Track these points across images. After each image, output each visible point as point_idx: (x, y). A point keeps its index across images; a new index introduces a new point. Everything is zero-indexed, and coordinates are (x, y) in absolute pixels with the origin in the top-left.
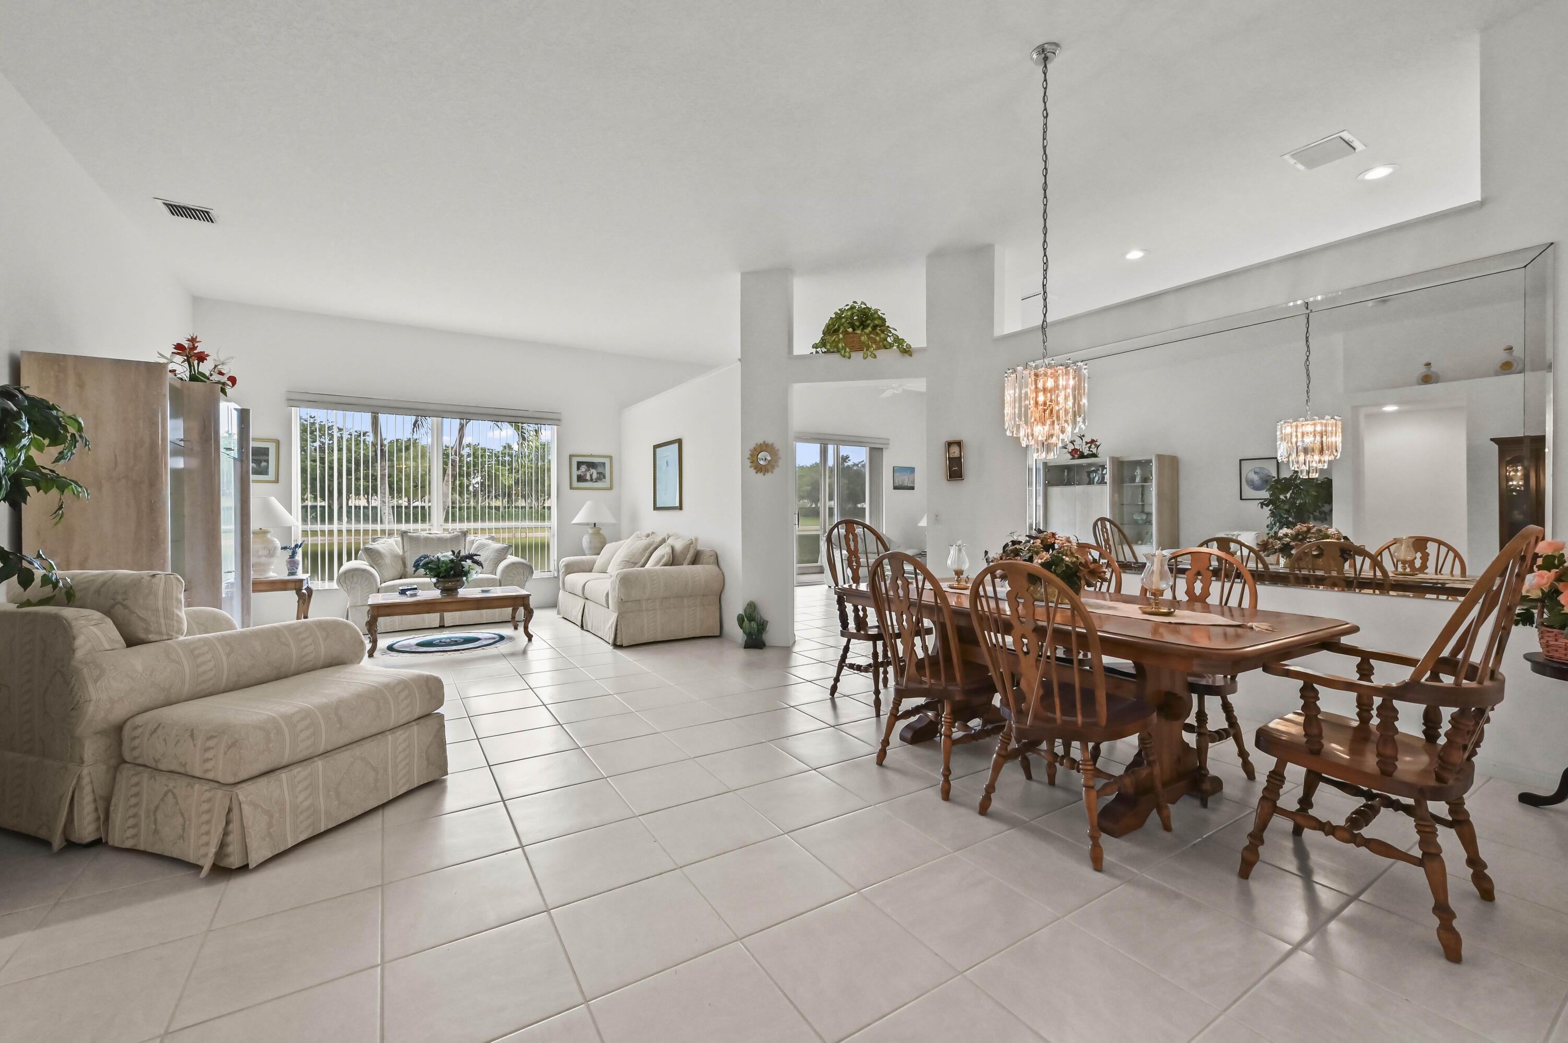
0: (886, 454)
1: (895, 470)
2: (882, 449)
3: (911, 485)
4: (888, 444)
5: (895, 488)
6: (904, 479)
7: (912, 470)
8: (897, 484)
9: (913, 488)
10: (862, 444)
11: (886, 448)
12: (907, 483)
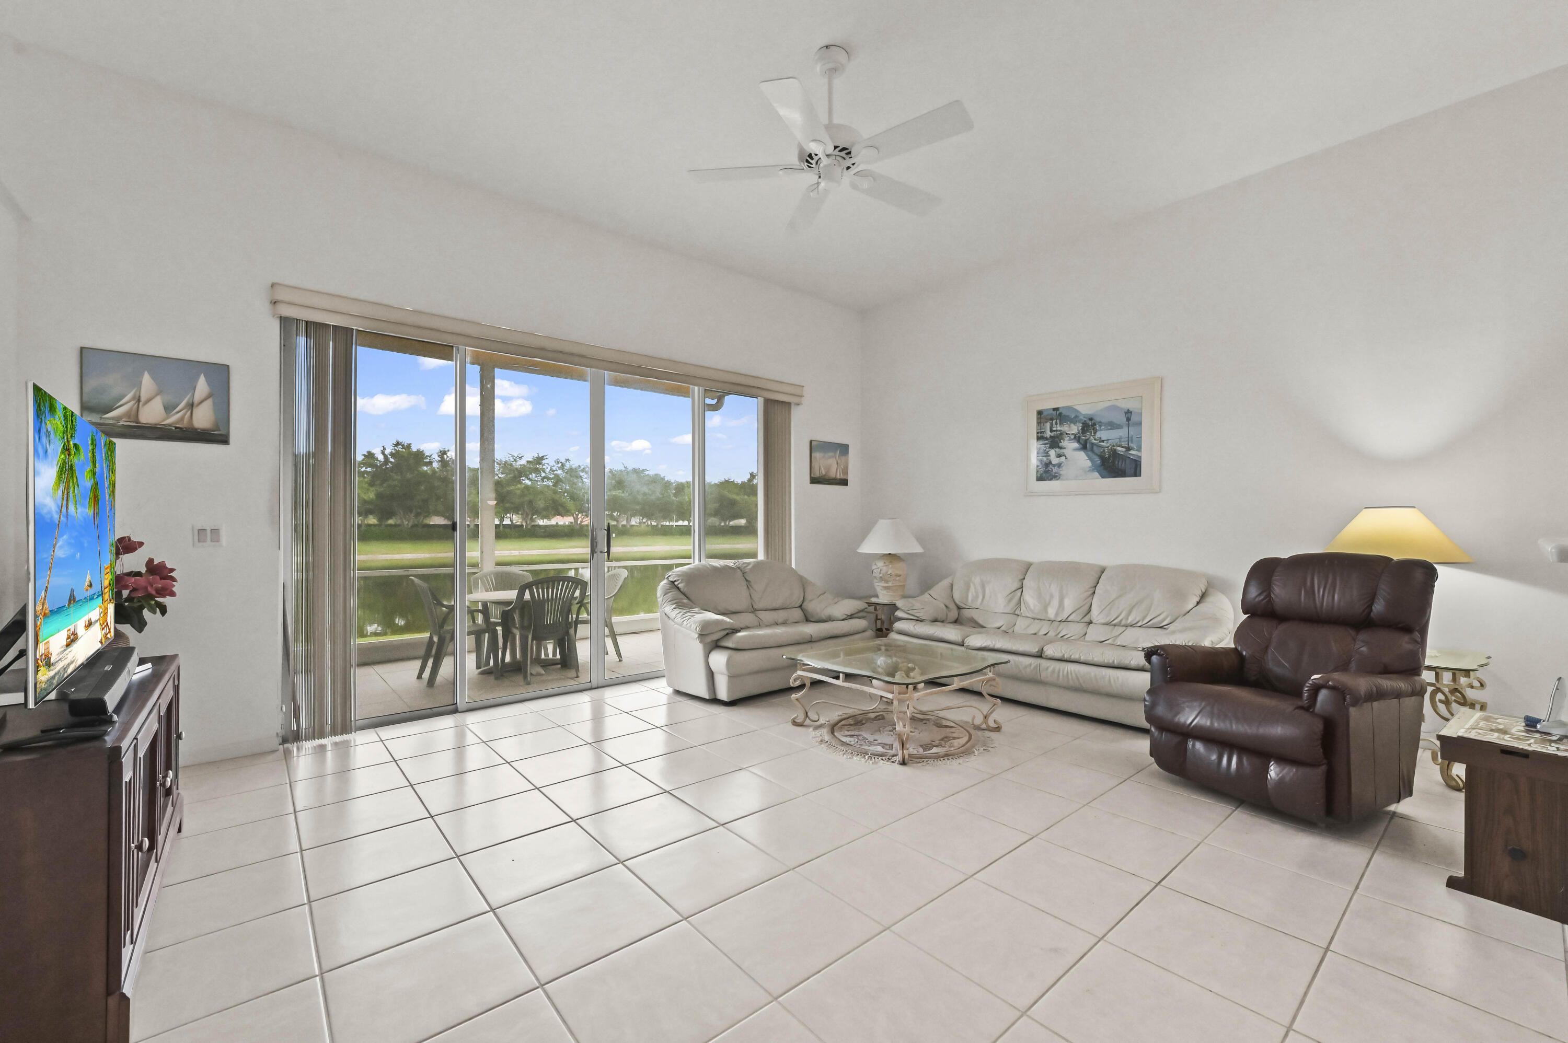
0: (797, 417)
1: (814, 447)
2: (789, 404)
3: (842, 477)
4: (802, 396)
5: (814, 481)
6: (829, 464)
7: (843, 449)
8: (817, 474)
9: (844, 482)
10: (754, 391)
11: (798, 404)
12: (835, 472)
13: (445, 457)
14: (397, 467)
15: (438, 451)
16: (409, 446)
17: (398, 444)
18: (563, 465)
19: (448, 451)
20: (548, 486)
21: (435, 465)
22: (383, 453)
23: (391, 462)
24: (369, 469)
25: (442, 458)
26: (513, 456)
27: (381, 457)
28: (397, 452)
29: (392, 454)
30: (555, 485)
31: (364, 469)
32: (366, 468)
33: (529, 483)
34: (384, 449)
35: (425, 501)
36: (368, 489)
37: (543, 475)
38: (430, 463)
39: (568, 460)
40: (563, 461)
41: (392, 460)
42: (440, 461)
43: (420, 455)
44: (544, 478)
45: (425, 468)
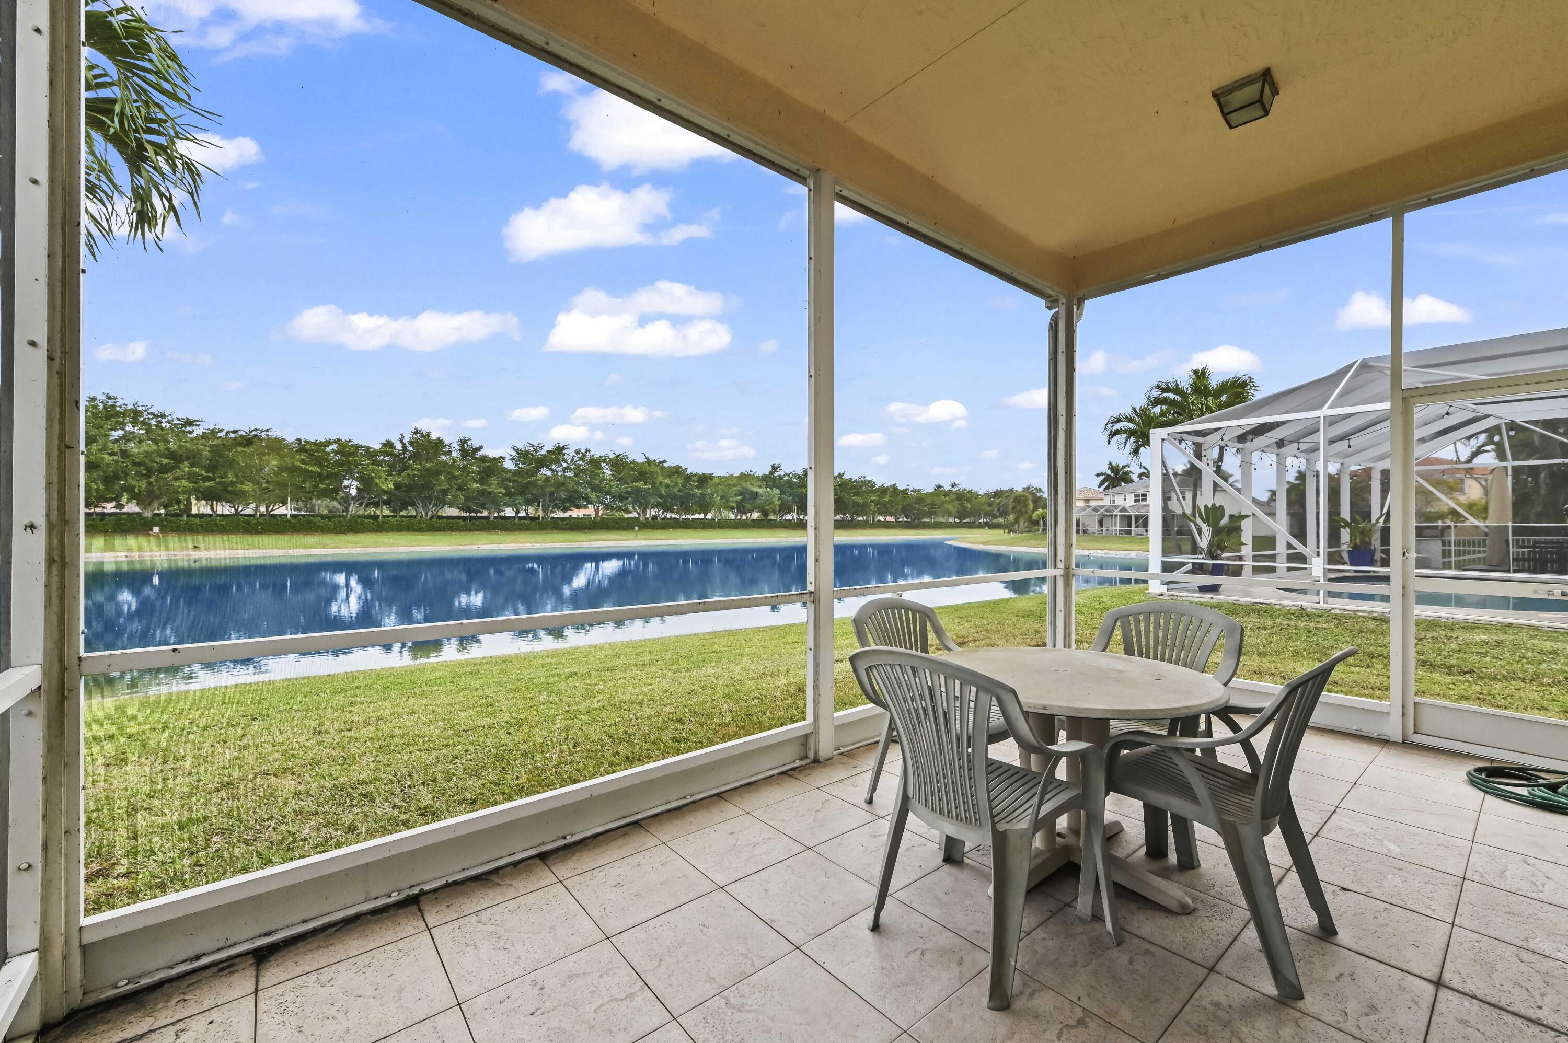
13: (466, 446)
14: (416, 456)
15: (457, 439)
16: (428, 434)
17: (416, 432)
18: (584, 455)
19: (469, 440)
20: (570, 477)
21: (455, 454)
22: (401, 441)
23: (409, 451)
24: (387, 459)
25: (463, 447)
26: (533, 446)
27: (399, 446)
28: (417, 440)
29: (411, 443)
30: (576, 475)
31: (382, 457)
32: (384, 457)
33: (549, 473)
34: (403, 437)
35: (445, 492)
36: (386, 479)
37: (565, 465)
38: (450, 452)
39: (589, 451)
40: (584, 451)
41: (411, 449)
42: (460, 450)
43: (439, 443)
44: (566, 468)
45: (444, 458)
